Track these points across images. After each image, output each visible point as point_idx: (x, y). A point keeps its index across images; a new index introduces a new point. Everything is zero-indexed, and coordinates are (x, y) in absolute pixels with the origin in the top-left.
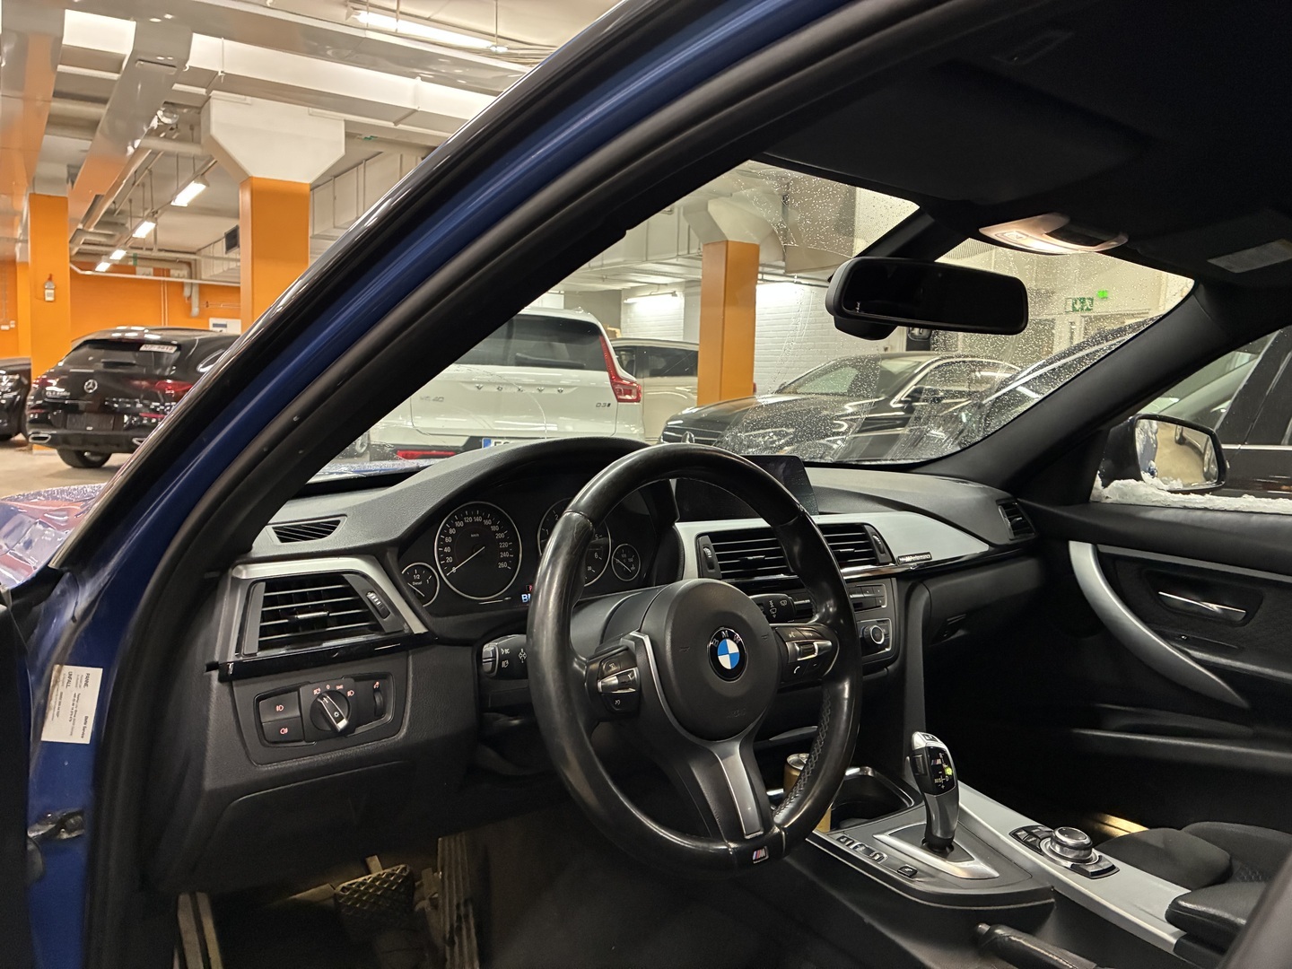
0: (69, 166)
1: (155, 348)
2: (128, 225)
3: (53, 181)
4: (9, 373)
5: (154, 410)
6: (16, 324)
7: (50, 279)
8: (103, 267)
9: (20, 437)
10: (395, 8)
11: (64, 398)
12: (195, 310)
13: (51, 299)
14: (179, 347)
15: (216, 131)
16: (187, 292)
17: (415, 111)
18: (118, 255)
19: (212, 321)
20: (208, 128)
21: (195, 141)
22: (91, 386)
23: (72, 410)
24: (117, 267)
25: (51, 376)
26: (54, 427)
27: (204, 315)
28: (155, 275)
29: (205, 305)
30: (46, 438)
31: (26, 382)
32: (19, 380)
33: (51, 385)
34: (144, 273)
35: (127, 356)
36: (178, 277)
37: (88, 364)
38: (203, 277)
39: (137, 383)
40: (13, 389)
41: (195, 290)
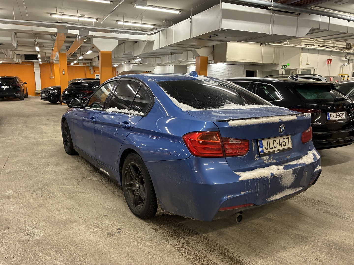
0: (66, 46)
1: (84, 84)
2: (77, 55)
3: (63, 50)
4: (56, 89)
5: (85, 96)
6: (54, 77)
7: (64, 70)
8: (72, 64)
9: (59, 102)
10: (123, 20)
11: (68, 94)
12: (92, 73)
13: (64, 74)
14: (89, 84)
15: (94, 43)
16: (90, 68)
17: (129, 39)
18: (75, 62)
19: (96, 75)
20: (92, 42)
21: (90, 43)
22: (73, 92)
23: (70, 96)
24: (75, 64)
25: (66, 90)
26: (67, 100)
27: (94, 74)
28: (83, 65)
29: (94, 71)
30: (65, 102)
31: (60, 91)
32: (58, 90)
33: (66, 92)
34: (80, 65)
35: (79, 86)
36: (88, 65)
37: (72, 88)
38: (93, 65)
39: (81, 91)
40: (57, 92)
41: (92, 68)
